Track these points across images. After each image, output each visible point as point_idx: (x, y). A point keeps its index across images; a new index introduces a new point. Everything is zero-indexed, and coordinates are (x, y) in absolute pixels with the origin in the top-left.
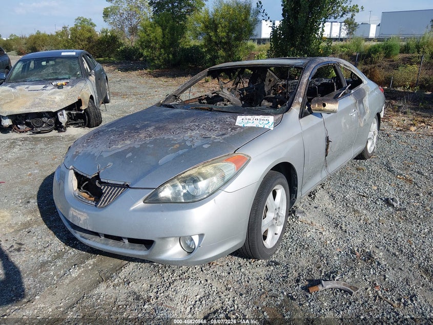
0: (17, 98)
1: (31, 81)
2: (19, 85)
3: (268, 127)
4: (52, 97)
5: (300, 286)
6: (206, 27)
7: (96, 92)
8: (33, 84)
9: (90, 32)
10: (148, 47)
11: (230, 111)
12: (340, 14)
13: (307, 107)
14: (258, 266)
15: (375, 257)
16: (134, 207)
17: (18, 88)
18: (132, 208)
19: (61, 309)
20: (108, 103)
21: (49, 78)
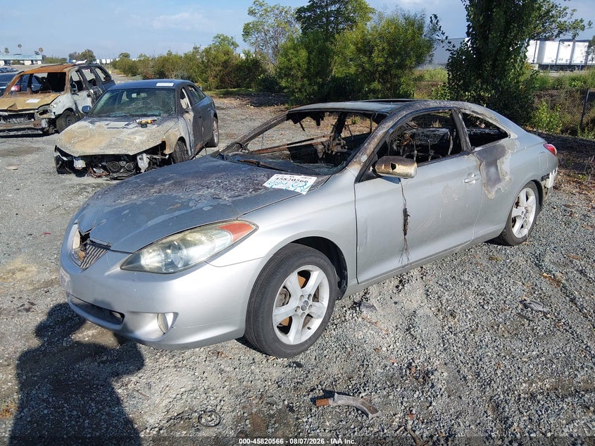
0: (92, 136)
1: (115, 117)
2: (100, 121)
3: (299, 191)
4: (132, 137)
5: (310, 396)
6: (359, 50)
7: (192, 133)
8: (115, 121)
9: (228, 54)
10: (288, 75)
11: (276, 168)
12: (555, 33)
13: (371, 168)
14: (275, 365)
15: (432, 377)
16: (110, 272)
17: (97, 123)
18: (107, 273)
19: (35, 378)
20: (215, 147)
21: (137, 113)
